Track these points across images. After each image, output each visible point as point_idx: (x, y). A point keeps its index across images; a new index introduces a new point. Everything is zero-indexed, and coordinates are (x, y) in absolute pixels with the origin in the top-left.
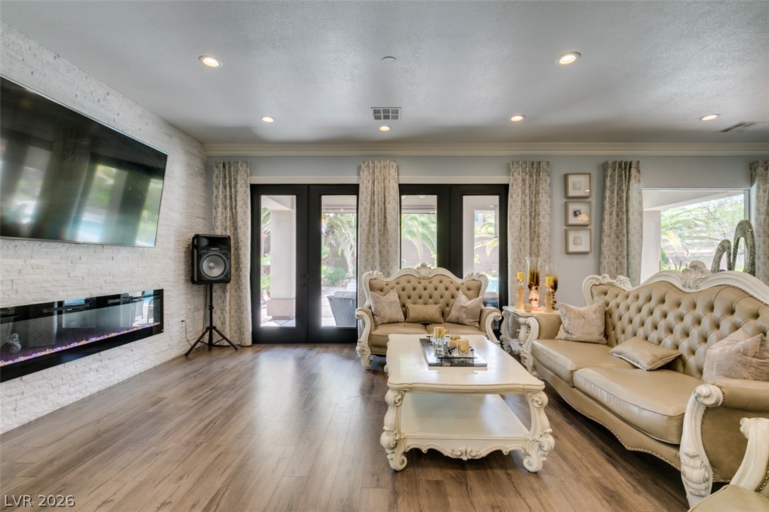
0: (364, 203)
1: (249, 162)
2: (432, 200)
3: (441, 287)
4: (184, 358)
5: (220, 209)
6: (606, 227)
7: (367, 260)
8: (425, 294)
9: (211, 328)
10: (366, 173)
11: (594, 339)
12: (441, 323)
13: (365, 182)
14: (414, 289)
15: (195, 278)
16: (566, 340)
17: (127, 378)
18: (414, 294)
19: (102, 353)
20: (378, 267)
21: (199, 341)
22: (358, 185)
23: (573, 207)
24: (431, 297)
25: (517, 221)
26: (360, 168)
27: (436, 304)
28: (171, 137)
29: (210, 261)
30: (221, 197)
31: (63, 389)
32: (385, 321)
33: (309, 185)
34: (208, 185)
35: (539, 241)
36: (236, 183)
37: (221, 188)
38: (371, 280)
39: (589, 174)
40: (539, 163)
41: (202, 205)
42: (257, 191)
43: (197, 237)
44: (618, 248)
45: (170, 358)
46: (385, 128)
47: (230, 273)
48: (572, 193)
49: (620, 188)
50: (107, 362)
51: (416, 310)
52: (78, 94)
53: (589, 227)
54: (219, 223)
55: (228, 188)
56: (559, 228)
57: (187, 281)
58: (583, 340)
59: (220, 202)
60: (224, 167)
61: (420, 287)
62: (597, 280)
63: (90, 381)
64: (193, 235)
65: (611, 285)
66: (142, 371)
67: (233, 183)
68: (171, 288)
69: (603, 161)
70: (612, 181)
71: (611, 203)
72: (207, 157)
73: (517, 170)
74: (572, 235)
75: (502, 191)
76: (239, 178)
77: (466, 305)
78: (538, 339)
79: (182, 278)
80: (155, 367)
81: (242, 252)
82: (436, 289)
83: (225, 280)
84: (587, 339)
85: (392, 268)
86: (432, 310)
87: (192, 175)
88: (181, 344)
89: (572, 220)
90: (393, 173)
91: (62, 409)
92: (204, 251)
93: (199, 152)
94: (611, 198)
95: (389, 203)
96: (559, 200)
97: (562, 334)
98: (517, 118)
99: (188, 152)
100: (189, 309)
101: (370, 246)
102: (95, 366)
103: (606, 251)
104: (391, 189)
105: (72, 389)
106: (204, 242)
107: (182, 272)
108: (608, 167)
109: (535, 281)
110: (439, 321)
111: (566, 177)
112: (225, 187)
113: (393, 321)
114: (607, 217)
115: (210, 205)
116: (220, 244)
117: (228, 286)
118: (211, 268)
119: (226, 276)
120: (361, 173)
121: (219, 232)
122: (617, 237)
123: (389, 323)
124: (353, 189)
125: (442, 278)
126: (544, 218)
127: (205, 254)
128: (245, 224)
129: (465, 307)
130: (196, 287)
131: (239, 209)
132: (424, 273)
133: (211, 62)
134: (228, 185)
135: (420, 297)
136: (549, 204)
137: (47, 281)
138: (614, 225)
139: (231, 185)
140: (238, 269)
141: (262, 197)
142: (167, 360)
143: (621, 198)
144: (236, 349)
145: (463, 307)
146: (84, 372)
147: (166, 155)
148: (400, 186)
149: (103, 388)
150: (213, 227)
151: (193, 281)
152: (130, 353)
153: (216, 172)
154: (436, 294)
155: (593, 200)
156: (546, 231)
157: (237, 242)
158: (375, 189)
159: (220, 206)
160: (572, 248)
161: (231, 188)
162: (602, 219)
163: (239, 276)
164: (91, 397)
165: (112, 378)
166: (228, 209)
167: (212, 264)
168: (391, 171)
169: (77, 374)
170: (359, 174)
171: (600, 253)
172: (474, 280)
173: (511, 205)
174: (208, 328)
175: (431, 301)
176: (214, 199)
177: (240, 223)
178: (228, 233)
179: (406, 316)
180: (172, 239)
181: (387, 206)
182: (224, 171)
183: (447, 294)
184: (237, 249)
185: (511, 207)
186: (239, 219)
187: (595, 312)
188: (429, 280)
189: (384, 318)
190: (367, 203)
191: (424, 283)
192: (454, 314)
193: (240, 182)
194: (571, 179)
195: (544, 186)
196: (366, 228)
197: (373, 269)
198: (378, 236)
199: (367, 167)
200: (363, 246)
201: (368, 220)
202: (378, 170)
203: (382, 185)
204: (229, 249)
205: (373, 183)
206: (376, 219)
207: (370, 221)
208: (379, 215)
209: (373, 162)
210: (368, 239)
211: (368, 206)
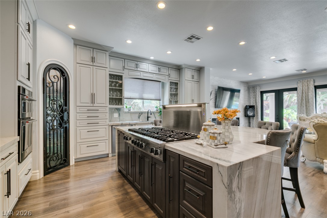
0: (299, 93)
1: (260, 86)
5: (252, 99)
7: (301, 111)
10: (300, 84)
13: (300, 86)
15: (246, 115)
20: (305, 113)
22: (297, 88)
26: (298, 82)
30: (252, 95)
33: (279, 90)
34: (249, 93)
36: (256, 92)
37: (252, 93)
38: (300, 117)
41: (248, 98)
42: (262, 93)
43: (246, 106)
46: (304, 72)
47: (255, 114)
54: (252, 102)
59: (252, 97)
60: (253, 88)
64: (246, 105)
68: (241, 117)
72: (249, 86)
76: (257, 90)
81: (258, 109)
83: (253, 116)
85: (312, 114)
87: (245, 91)
90: (312, 82)
99: (244, 86)
100: (245, 123)
101: (302, 107)
104: (311, 88)
106: (248, 107)
107: (243, 114)
112: (253, 93)
115: (249, 97)
116: (252, 107)
117: (254, 118)
118: (250, 113)
120: (298, 84)
121: (252, 104)
124: (295, 89)
127: (248, 110)
128: (259, 102)
130: (246, 117)
131: (257, 98)
139: (255, 92)
140: (257, 113)
141: (264, 94)
148: (315, 86)
150: (250, 103)
151: (245, 116)
153: (251, 89)
157: (257, 107)
158: (304, 88)
163: (257, 115)
166: (254, 98)
167: (250, 112)
177: (257, 102)
178: (254, 104)
180: (241, 107)
184: (257, 108)
186: (257, 101)
188: (326, 118)
196: (300, 101)
197: (303, 114)
198: (305, 103)
199: (301, 82)
200: (299, 107)
201: (301, 99)
202: (305, 82)
203: (307, 87)
204: (255, 108)
205: (303, 87)
206: (304, 98)
207: (302, 99)
208: (306, 97)
209: (303, 80)
210: (301, 104)
211: (301, 94)
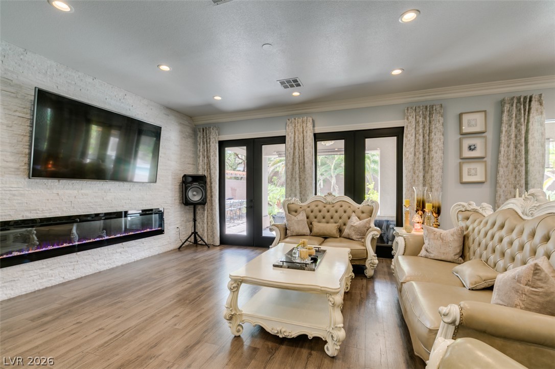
0: (289, 149)
1: (218, 127)
2: (341, 144)
3: (341, 210)
4: (177, 250)
5: (201, 158)
6: (502, 159)
7: (291, 190)
8: (328, 215)
9: (195, 233)
10: (291, 127)
11: (449, 258)
12: (337, 238)
13: (290, 134)
14: (320, 211)
15: (184, 201)
16: (426, 257)
17: (140, 259)
18: (320, 215)
19: (124, 243)
20: (298, 195)
21: (187, 240)
22: (285, 136)
23: (467, 143)
24: (332, 218)
25: (411, 156)
26: (287, 123)
27: (336, 223)
28: (168, 115)
29: (193, 191)
30: (201, 150)
31: (100, 261)
32: (294, 234)
33: (254, 139)
34: (195, 143)
35: (432, 173)
36: (210, 142)
37: (202, 144)
38: (289, 204)
39: (485, 111)
40: (432, 107)
41: (192, 156)
42: (223, 145)
43: (185, 176)
44: (516, 177)
45: (169, 249)
46: (296, 94)
47: (206, 198)
48: (466, 129)
49: (518, 122)
50: (127, 249)
51: (319, 227)
52: (107, 97)
53: (484, 160)
54: (200, 167)
55: (205, 145)
56: (453, 161)
57: (180, 203)
58: (440, 258)
59: (201, 153)
60: (203, 131)
61: (325, 210)
62: (464, 206)
63: (116, 259)
64: (183, 175)
65: (475, 211)
66: (150, 256)
67: (208, 141)
68: (170, 207)
69: (500, 98)
70: (510, 115)
71: (509, 137)
72: (195, 125)
73: (412, 114)
74: (465, 168)
75: (398, 133)
76: (211, 137)
77: (355, 225)
78: (403, 255)
79: (178, 201)
80: (159, 254)
81: (213, 185)
82: (336, 212)
83: (203, 202)
84: (443, 257)
85: (308, 196)
86: (331, 228)
87: (184, 137)
88: (177, 242)
89: (467, 154)
90: (310, 125)
91: (100, 272)
92: (188, 185)
93: (189, 123)
94: (508, 132)
95: (307, 148)
96: (453, 137)
97: (423, 253)
98: (397, 72)
99: (181, 124)
100: (183, 221)
101: (294, 180)
102: (119, 250)
103: (501, 181)
104: (308, 137)
105: (106, 262)
106: (190, 179)
107: (178, 198)
108: (505, 103)
109: (421, 206)
110: (336, 236)
111: (460, 115)
113: (300, 234)
114: (503, 149)
115: (196, 156)
116: (200, 180)
117: (205, 206)
118: (194, 195)
119: (203, 200)
120: (287, 128)
121: (200, 173)
122: (516, 168)
123: (297, 235)
124: (281, 140)
125: (343, 203)
126: (436, 153)
127: (189, 186)
128: (215, 167)
129: (354, 226)
130: (185, 207)
131: (212, 158)
132: (329, 199)
133: (165, 68)
134: (205, 142)
135: (324, 218)
136: (442, 140)
137: (91, 202)
138: (512, 156)
139: (207, 142)
141: (226, 149)
142: (167, 251)
143: (519, 131)
144: (209, 247)
145: (352, 226)
146: (113, 253)
147: (161, 128)
148: (315, 135)
149: (125, 263)
150: (198, 170)
151: (183, 203)
152: (142, 245)
153: (199, 134)
154: (336, 216)
155: (490, 135)
156: (439, 164)
158: (296, 138)
159: (201, 156)
160: (466, 179)
161: (207, 144)
162: (499, 152)
163: (211, 200)
164: (117, 267)
165: (130, 258)
166: (206, 158)
167: (195, 193)
168: (308, 125)
169: (109, 254)
170: (286, 129)
171: (496, 183)
172: (368, 205)
173: (406, 144)
174: (192, 233)
175: (332, 220)
176: (198, 152)
177: (212, 167)
178: (206, 173)
179: (311, 231)
180: (170, 178)
181: (305, 150)
182: (203, 134)
183: (345, 215)
185: (406, 146)
186: (212, 164)
187: (452, 235)
188: (333, 205)
189: (293, 231)
190: (291, 149)
191: (328, 207)
192: (347, 231)
193: (212, 140)
194: (465, 118)
195: (437, 125)
196: (290, 167)
197: (295, 196)
198: (298, 172)
199: (291, 122)
200: (288, 180)
201: (291, 161)
202: (299, 125)
203: (302, 135)
204: (205, 183)
205: (295, 134)
206: (297, 160)
207: (293, 162)
208: (299, 157)
209: (295, 119)
210: (292, 174)
211: (292, 151)
